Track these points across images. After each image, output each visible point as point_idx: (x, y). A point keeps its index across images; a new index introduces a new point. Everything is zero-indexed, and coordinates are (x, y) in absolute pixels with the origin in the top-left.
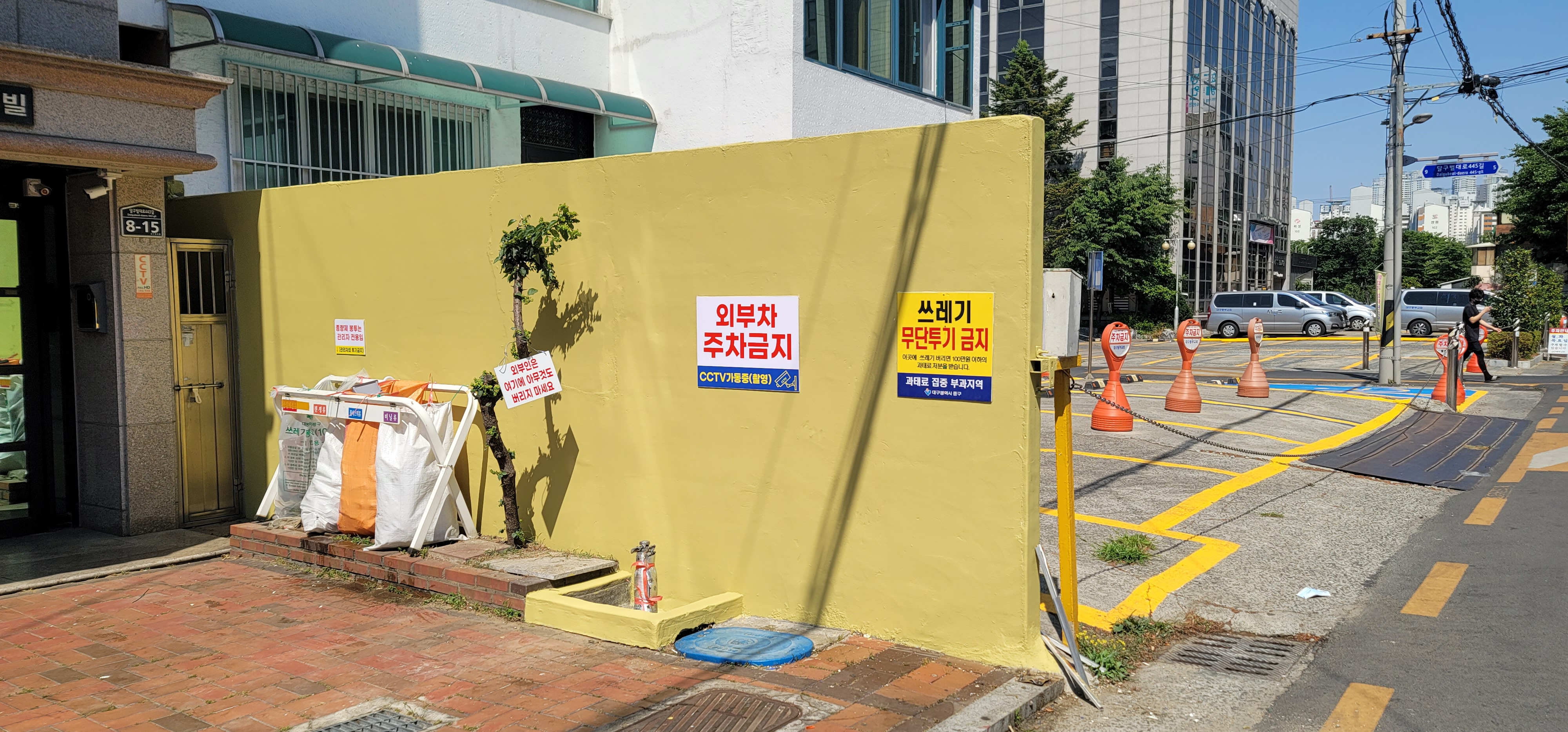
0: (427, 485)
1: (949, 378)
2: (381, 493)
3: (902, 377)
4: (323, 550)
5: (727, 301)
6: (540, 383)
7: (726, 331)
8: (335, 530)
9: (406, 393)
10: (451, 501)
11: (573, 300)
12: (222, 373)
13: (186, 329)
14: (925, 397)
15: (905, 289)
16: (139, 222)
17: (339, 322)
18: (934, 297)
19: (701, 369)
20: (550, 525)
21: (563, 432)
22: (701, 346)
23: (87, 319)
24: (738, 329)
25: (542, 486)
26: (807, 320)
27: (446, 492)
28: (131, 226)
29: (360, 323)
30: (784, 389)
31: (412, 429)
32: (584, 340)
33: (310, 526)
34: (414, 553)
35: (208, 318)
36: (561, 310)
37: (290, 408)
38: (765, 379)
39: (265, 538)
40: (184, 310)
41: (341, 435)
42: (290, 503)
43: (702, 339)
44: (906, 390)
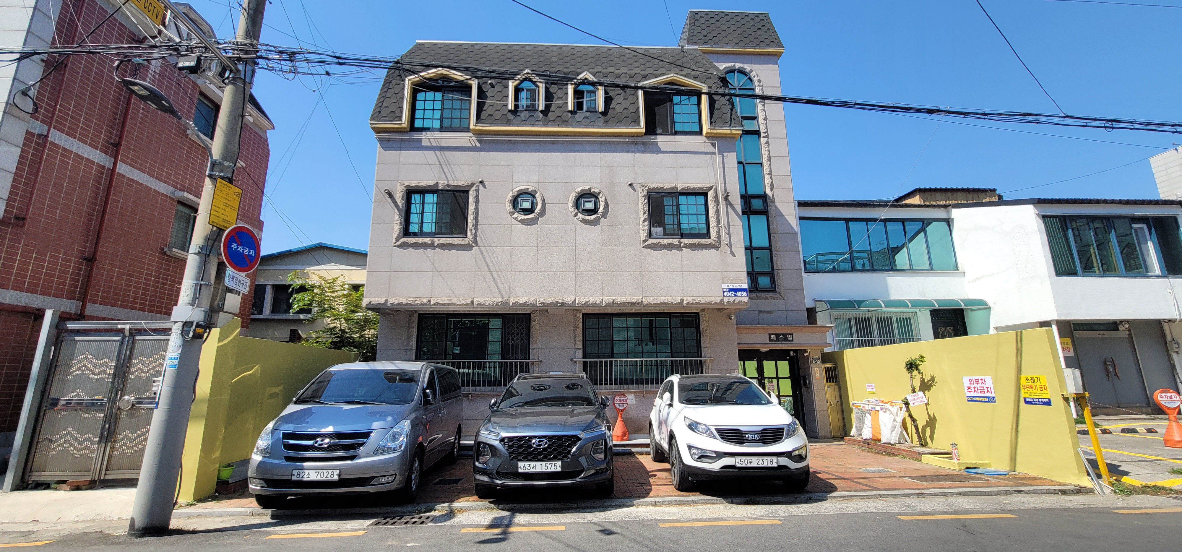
0: (894, 428)
1: (1038, 399)
2: (881, 428)
3: (1025, 399)
4: (868, 444)
5: (971, 378)
6: (920, 400)
7: (972, 386)
8: (871, 439)
9: (887, 403)
10: (901, 432)
11: (929, 378)
12: (838, 399)
13: (828, 387)
14: (1032, 404)
15: (1020, 374)
16: (815, 360)
17: (867, 384)
18: (1029, 376)
19: (967, 397)
20: (932, 441)
21: (932, 415)
22: (966, 390)
23: (805, 384)
24: (976, 385)
25: (928, 429)
26: (995, 382)
27: (900, 430)
28: (814, 362)
29: (873, 385)
30: (992, 402)
31: (888, 412)
32: (933, 389)
33: (864, 438)
34: (892, 445)
35: (833, 384)
36: (926, 381)
37: (856, 407)
38: (986, 399)
39: (853, 440)
40: (827, 382)
41: (870, 414)
42: (859, 433)
43: (966, 389)
44: (1027, 402)
